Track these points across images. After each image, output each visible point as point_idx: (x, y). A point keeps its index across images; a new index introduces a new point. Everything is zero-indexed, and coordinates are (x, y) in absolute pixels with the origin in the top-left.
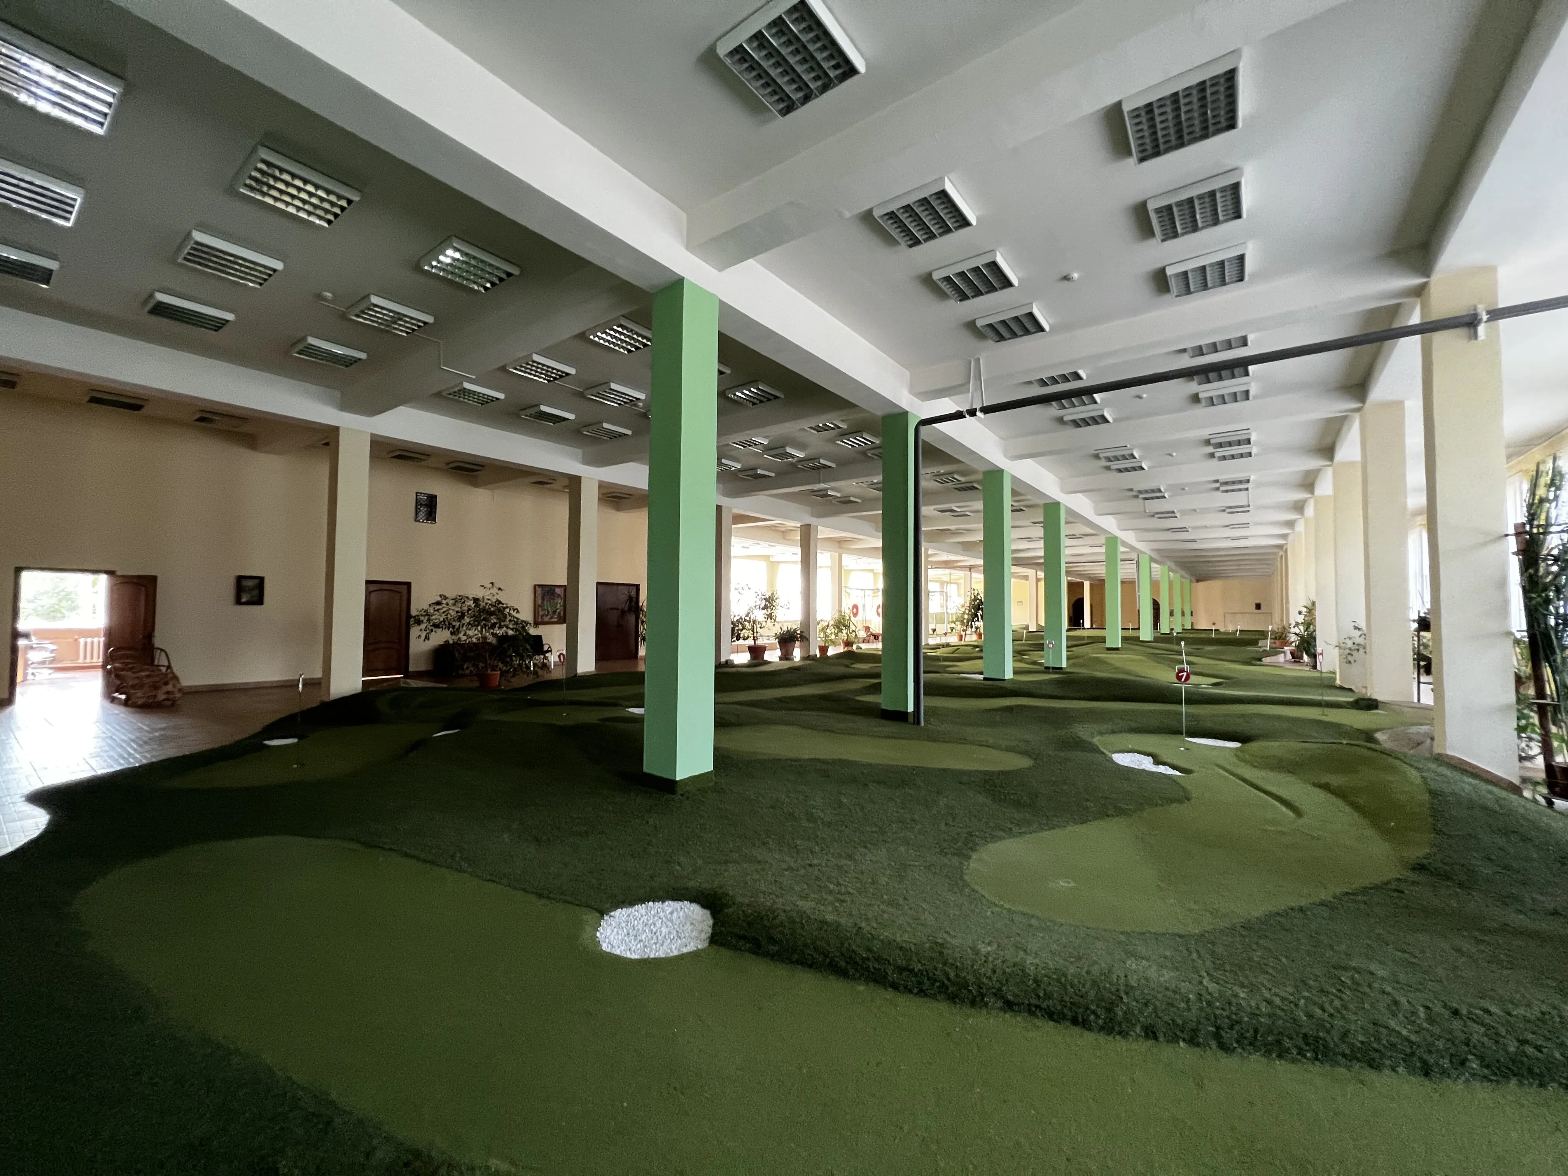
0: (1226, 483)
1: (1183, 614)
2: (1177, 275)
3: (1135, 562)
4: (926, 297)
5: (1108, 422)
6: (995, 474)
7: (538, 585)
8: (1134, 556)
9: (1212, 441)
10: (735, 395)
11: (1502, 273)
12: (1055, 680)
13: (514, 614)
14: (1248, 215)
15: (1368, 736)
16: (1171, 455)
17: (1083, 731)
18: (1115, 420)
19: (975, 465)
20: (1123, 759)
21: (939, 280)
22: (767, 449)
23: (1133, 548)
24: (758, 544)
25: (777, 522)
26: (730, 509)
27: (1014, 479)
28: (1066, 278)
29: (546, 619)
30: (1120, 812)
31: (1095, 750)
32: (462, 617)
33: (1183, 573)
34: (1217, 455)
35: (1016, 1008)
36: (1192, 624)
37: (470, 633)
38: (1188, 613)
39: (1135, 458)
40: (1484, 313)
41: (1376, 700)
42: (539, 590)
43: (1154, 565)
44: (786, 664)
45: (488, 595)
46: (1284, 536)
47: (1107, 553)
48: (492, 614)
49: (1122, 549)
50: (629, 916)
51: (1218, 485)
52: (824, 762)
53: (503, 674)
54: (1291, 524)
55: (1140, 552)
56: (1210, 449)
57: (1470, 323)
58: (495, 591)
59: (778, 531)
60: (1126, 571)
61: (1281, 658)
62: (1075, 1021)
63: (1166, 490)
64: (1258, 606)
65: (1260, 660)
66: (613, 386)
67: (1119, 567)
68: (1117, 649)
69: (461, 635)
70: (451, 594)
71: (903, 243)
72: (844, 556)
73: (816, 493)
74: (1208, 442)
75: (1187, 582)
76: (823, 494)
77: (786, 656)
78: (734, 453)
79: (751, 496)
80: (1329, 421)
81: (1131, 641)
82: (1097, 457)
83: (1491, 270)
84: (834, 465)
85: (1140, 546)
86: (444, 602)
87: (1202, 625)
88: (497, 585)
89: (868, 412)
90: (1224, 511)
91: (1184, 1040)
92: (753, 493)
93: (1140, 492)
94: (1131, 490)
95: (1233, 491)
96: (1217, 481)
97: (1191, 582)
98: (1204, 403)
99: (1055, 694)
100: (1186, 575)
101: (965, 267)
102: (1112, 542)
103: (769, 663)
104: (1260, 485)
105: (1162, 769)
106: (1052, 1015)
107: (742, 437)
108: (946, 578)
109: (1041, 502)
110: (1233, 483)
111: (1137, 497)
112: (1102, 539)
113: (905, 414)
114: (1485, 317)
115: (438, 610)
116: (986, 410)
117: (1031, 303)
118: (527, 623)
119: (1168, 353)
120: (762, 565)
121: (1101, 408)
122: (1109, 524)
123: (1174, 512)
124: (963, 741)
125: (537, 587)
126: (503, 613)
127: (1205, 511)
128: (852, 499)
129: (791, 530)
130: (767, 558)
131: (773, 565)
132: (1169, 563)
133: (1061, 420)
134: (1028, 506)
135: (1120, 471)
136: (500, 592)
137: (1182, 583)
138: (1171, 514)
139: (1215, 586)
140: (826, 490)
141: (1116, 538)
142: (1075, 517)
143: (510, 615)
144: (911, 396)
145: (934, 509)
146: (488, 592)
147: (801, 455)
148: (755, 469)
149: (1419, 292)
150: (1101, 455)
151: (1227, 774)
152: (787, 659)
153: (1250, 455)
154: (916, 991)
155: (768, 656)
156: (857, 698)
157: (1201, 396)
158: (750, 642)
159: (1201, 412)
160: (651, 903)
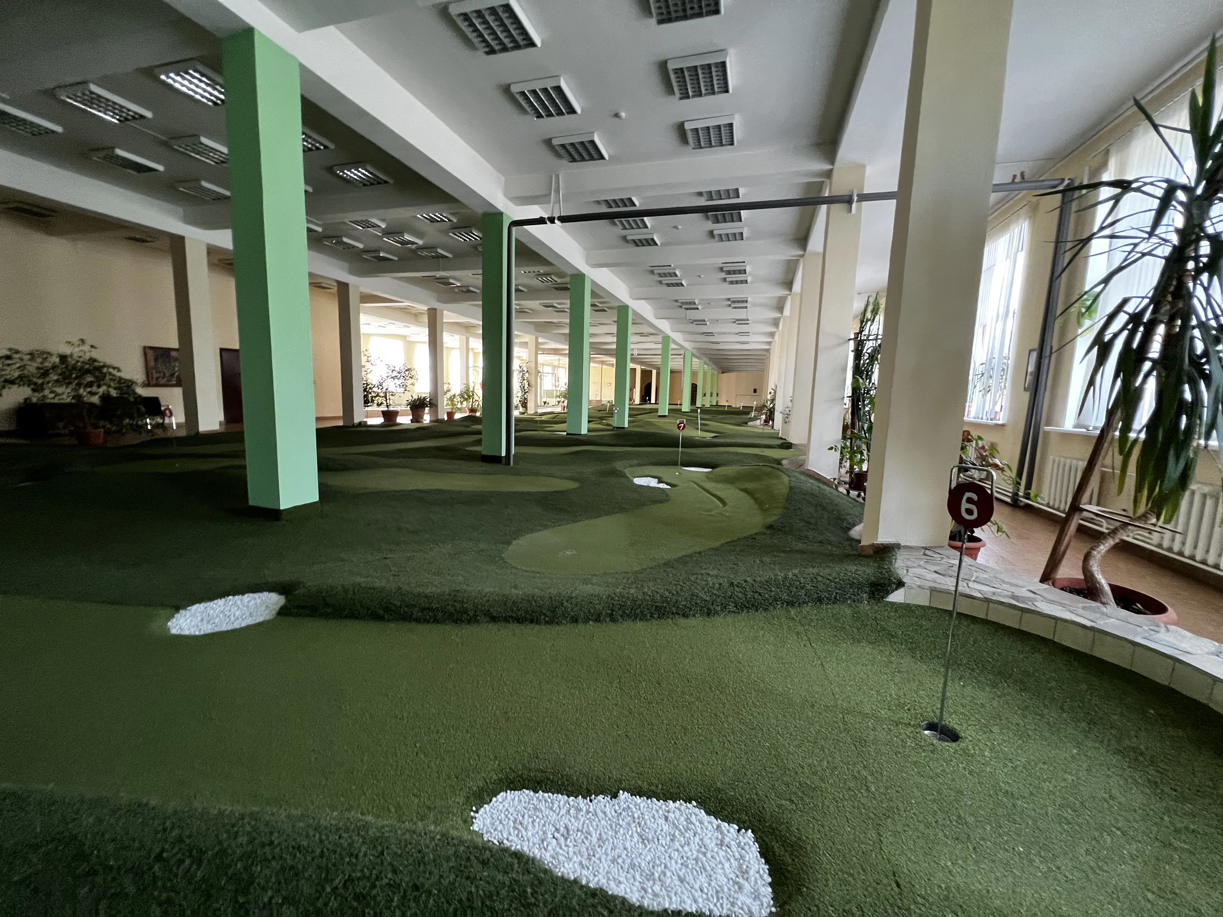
0: (734, 302)
1: (711, 395)
2: (692, 130)
3: (682, 356)
4: (507, 107)
5: (656, 244)
6: (579, 277)
7: (149, 347)
8: (682, 352)
9: (724, 269)
10: (344, 173)
11: (869, 171)
12: (615, 434)
13: (115, 372)
14: (733, 90)
15: (779, 462)
16: (700, 276)
17: (619, 465)
18: (661, 244)
19: (564, 268)
20: (639, 481)
21: (517, 93)
22: (387, 233)
23: (682, 347)
24: (393, 324)
25: (406, 304)
26: (357, 287)
27: (593, 283)
28: (617, 115)
29: (162, 381)
30: (623, 510)
31: (624, 476)
32: (45, 374)
33: (713, 366)
34: (728, 279)
35: (497, 620)
36: (717, 402)
37: (59, 390)
38: (715, 395)
39: (676, 276)
40: (855, 195)
41: (791, 443)
42: (150, 353)
43: (694, 359)
44: (416, 425)
45: (77, 352)
46: (769, 343)
47: (662, 349)
48: (88, 372)
49: (673, 346)
50: (206, 608)
51: (729, 303)
52: (421, 491)
53: (108, 432)
54: (772, 335)
55: (686, 349)
56: (723, 275)
57: (848, 201)
58: (86, 348)
59: (408, 313)
60: (675, 363)
61: (758, 422)
62: (532, 621)
63: (699, 304)
64: (755, 391)
65: (747, 423)
66: (204, 140)
67: (670, 360)
68: (665, 416)
69: (47, 392)
70: (25, 347)
71: (482, 49)
72: (471, 339)
73: (439, 281)
74: (721, 269)
75: (716, 373)
76: (445, 282)
77: (417, 418)
78: (354, 233)
79: (379, 277)
80: (789, 262)
81: (675, 411)
82: (652, 272)
83: (863, 166)
84: (450, 256)
85: (686, 345)
86: (15, 356)
87: (723, 403)
88: (89, 342)
89: (470, 209)
90: (734, 322)
91: (592, 620)
92: (380, 275)
93: (682, 303)
94: (677, 301)
95: (739, 308)
96: (729, 299)
97: (718, 373)
98: (717, 238)
99: (612, 443)
100: (716, 368)
101: (538, 86)
102: (666, 340)
103: (401, 424)
104: (754, 305)
105: (662, 486)
106: (519, 620)
107: (359, 216)
108: (556, 363)
109: (616, 304)
110: (738, 302)
111: (681, 307)
112: (659, 338)
113: (501, 214)
114: (856, 199)
115: (9, 365)
116: (563, 219)
117: (593, 133)
118: (136, 383)
119: (689, 193)
120: (399, 344)
121: (651, 232)
122: (665, 326)
123: (704, 321)
124: (537, 474)
125: (148, 351)
126: (101, 372)
127: (725, 321)
128: (472, 289)
129: (421, 313)
130: (404, 337)
131: (410, 345)
132: (705, 359)
133: (624, 238)
134: (609, 308)
135: (668, 285)
136: (93, 350)
137: (713, 375)
138: (702, 322)
139: (732, 375)
140: (448, 278)
141: (669, 337)
142: (640, 320)
143: (110, 373)
144: (506, 200)
145: (540, 304)
146: (77, 350)
147: (420, 242)
148: (378, 251)
149: (829, 174)
150: (655, 272)
151: (696, 487)
152: (418, 422)
153: (746, 282)
154: (432, 620)
155: (400, 420)
156: (467, 448)
157: (715, 232)
158: (383, 408)
159: (716, 245)
160: (230, 597)
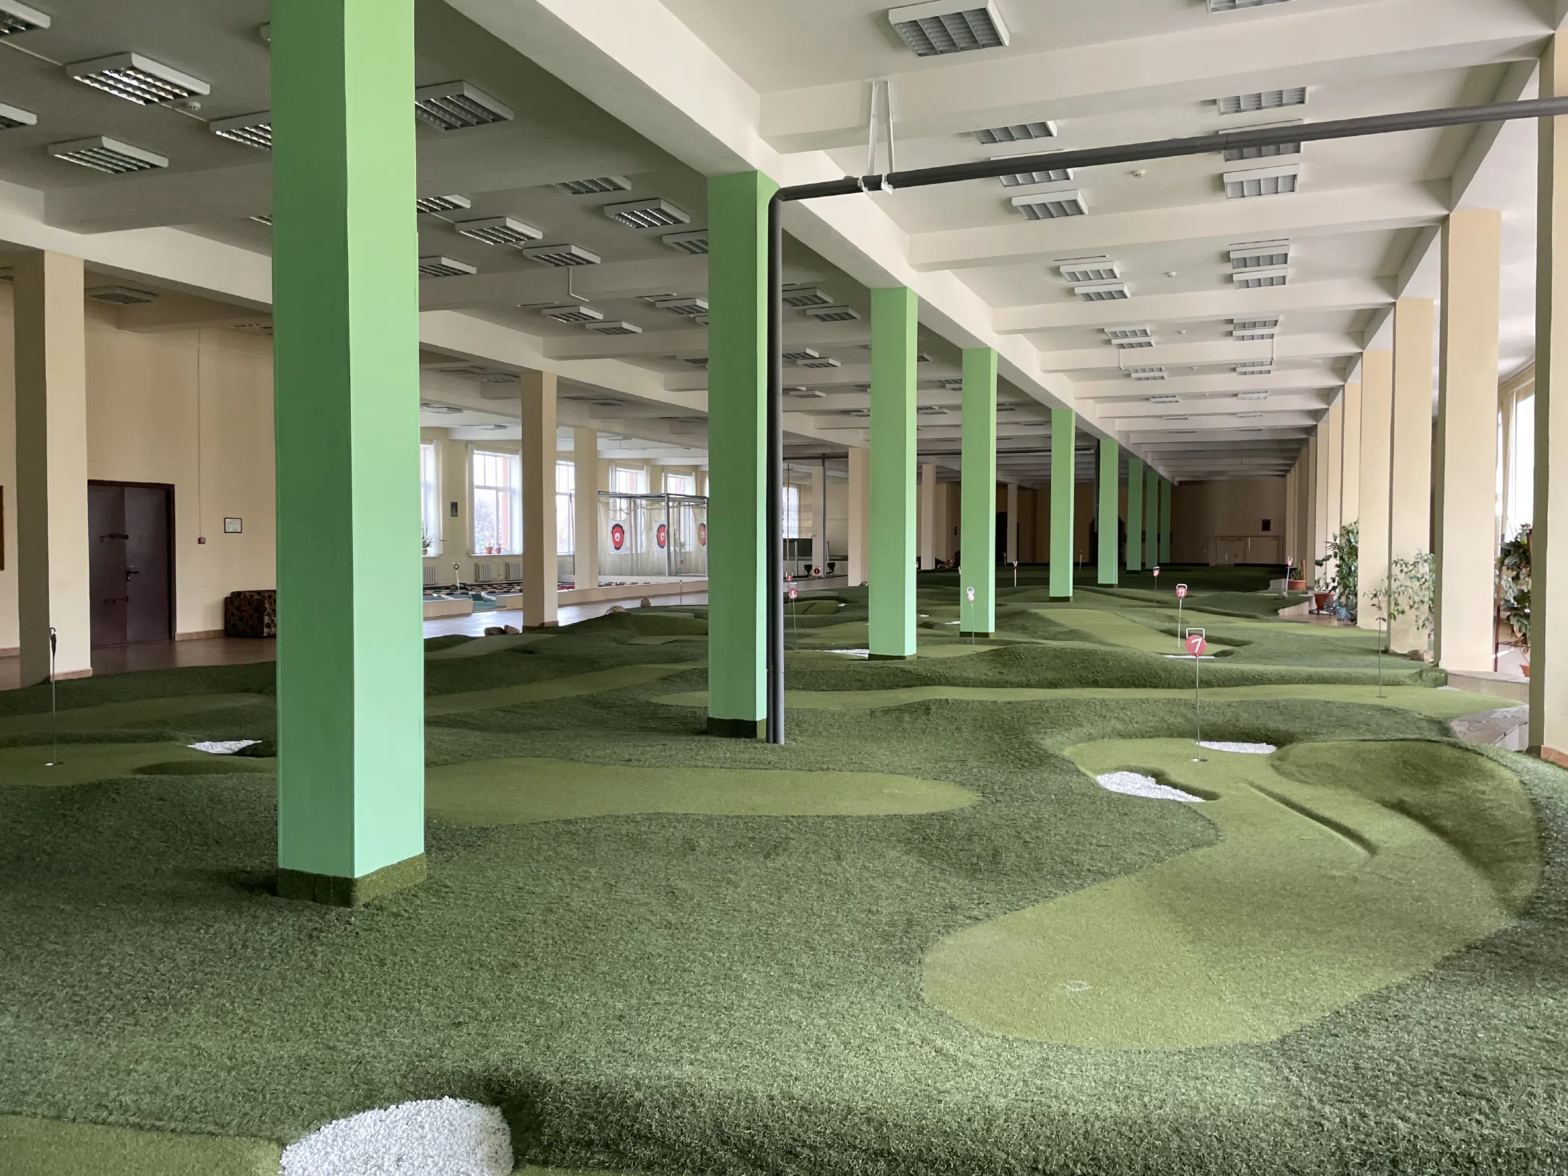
0: (1243, 325)
5: (1081, 212)
6: (894, 293)
9: (1234, 256)
15: (1441, 726)
16: (1168, 275)
17: (1047, 741)
18: (1092, 211)
20: (1113, 783)
23: (1093, 431)
34: (1235, 277)
38: (1166, 538)
39: (1114, 276)
41: (1448, 672)
51: (1230, 327)
55: (1102, 436)
56: (1228, 269)
63: (1154, 333)
64: (1266, 526)
68: (1066, 599)
74: (1226, 257)
75: (1166, 485)
76: (571, 314)
85: (1104, 425)
93: (1115, 335)
94: (1102, 331)
96: (1230, 321)
97: (1172, 485)
98: (1229, 191)
104: (1291, 330)
105: (1171, 794)
110: (1254, 325)
111: (1109, 342)
113: (752, 176)
116: (900, 180)
121: (1075, 190)
122: (1062, 386)
123: (1160, 369)
132: (1143, 454)
133: (1007, 205)
135: (1088, 297)
138: (1156, 373)
141: (1070, 410)
144: (762, 141)
147: (537, 235)
149: (1541, 49)
150: (1063, 269)
151: (1265, 797)
153: (1283, 280)
157: (1227, 179)
159: (1224, 205)
